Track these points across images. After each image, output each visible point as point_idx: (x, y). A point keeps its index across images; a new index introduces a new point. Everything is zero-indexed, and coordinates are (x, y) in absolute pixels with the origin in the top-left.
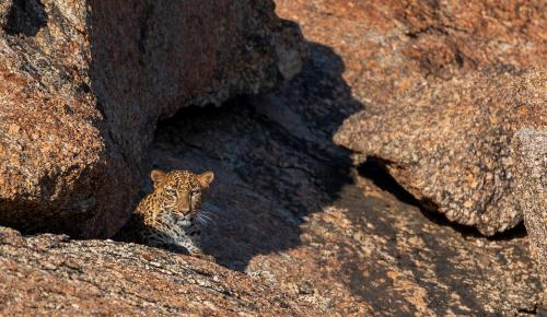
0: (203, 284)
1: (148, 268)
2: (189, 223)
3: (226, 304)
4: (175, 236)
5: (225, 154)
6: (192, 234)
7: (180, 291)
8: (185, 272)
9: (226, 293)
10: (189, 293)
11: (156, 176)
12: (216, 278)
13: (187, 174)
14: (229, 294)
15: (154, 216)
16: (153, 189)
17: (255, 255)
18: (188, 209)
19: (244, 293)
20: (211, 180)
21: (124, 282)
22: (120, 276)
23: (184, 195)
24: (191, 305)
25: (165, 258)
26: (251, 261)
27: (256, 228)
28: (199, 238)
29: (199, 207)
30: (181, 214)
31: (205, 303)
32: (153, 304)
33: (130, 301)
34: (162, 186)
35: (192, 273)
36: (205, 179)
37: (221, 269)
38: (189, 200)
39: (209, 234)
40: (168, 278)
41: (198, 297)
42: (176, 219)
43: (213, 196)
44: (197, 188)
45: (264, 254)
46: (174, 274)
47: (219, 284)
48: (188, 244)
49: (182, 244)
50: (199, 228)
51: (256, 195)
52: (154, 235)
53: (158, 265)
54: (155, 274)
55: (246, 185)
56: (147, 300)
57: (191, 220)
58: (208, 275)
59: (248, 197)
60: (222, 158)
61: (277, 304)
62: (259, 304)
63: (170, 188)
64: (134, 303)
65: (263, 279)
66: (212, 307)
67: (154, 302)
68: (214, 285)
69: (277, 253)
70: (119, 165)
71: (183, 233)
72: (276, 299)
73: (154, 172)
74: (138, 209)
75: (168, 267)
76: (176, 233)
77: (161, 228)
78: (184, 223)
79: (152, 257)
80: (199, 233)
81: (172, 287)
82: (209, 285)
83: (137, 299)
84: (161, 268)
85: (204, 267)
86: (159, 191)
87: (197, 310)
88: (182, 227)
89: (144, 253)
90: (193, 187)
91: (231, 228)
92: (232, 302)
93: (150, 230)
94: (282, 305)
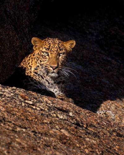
0: (61, 117)
1: (23, 105)
2: (57, 75)
3: (77, 132)
4: (47, 84)
5: (90, 30)
6: (58, 83)
7: (45, 121)
8: (50, 109)
9: (78, 124)
10: (51, 123)
11: (35, 41)
12: (71, 114)
13: (57, 41)
14: (80, 126)
15: (33, 69)
16: (33, 51)
17: (105, 100)
18: (56, 66)
19: (91, 125)
20: (73, 46)
21: (5, 114)
22: (4, 109)
23: (54, 56)
24: (51, 132)
25: (36, 99)
26: (102, 105)
27: (108, 82)
28: (63, 86)
29: (64, 64)
30: (51, 69)
31: (62, 130)
32: (24, 130)
33: (7, 127)
34: (39, 49)
35: (54, 110)
36: (69, 45)
37: (77, 108)
38: (57, 59)
39: (74, 85)
40: (37, 112)
41: (57, 127)
42: (48, 72)
43: (78, 58)
44: (64, 51)
45: (112, 100)
46: (42, 110)
47: (73, 118)
48: (56, 90)
49: (52, 90)
50: (63, 79)
51: (110, 59)
52: (32, 83)
53: (31, 103)
54: (28, 109)
55: (103, 52)
56: (20, 127)
57: (58, 73)
58: (66, 111)
59: (104, 60)
60: (88, 32)
61: (115, 134)
62: (101, 133)
63: (44, 50)
64: (10, 128)
65: (107, 117)
66: (67, 134)
67: (25, 128)
68: (69, 118)
69: (121, 100)
70: (11, 33)
71: (53, 82)
72: (114, 131)
73: (34, 39)
74: (22, 64)
75: (38, 104)
76: (47, 82)
77: (37, 78)
78: (53, 75)
79: (27, 97)
80: (63, 82)
81: (40, 118)
82: (66, 118)
83: (13, 125)
84: (33, 105)
85: (65, 106)
86: (37, 52)
87: (55, 135)
88: (52, 77)
89: (21, 94)
90: (61, 50)
91: (90, 81)
92: (81, 130)
93: (30, 79)
94: (118, 135)
